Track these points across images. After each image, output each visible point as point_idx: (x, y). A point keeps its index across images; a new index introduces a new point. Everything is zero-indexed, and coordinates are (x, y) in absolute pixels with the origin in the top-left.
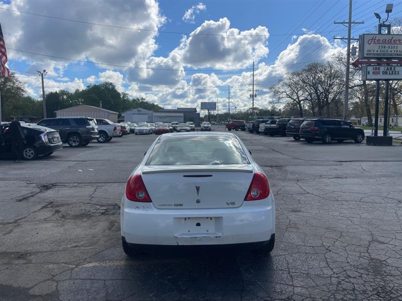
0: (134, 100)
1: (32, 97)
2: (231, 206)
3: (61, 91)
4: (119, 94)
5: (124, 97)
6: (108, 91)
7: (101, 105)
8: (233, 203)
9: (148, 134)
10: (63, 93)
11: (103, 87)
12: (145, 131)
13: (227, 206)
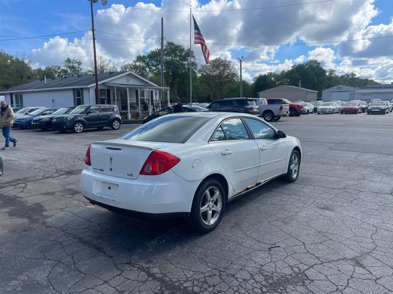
0: (342, 77)
1: (247, 81)
2: (130, 177)
3: (269, 73)
4: (324, 72)
5: (331, 74)
6: (312, 69)
7: (300, 84)
8: (131, 175)
9: (332, 113)
10: (270, 75)
11: (307, 66)
12: (328, 110)
13: (127, 177)
